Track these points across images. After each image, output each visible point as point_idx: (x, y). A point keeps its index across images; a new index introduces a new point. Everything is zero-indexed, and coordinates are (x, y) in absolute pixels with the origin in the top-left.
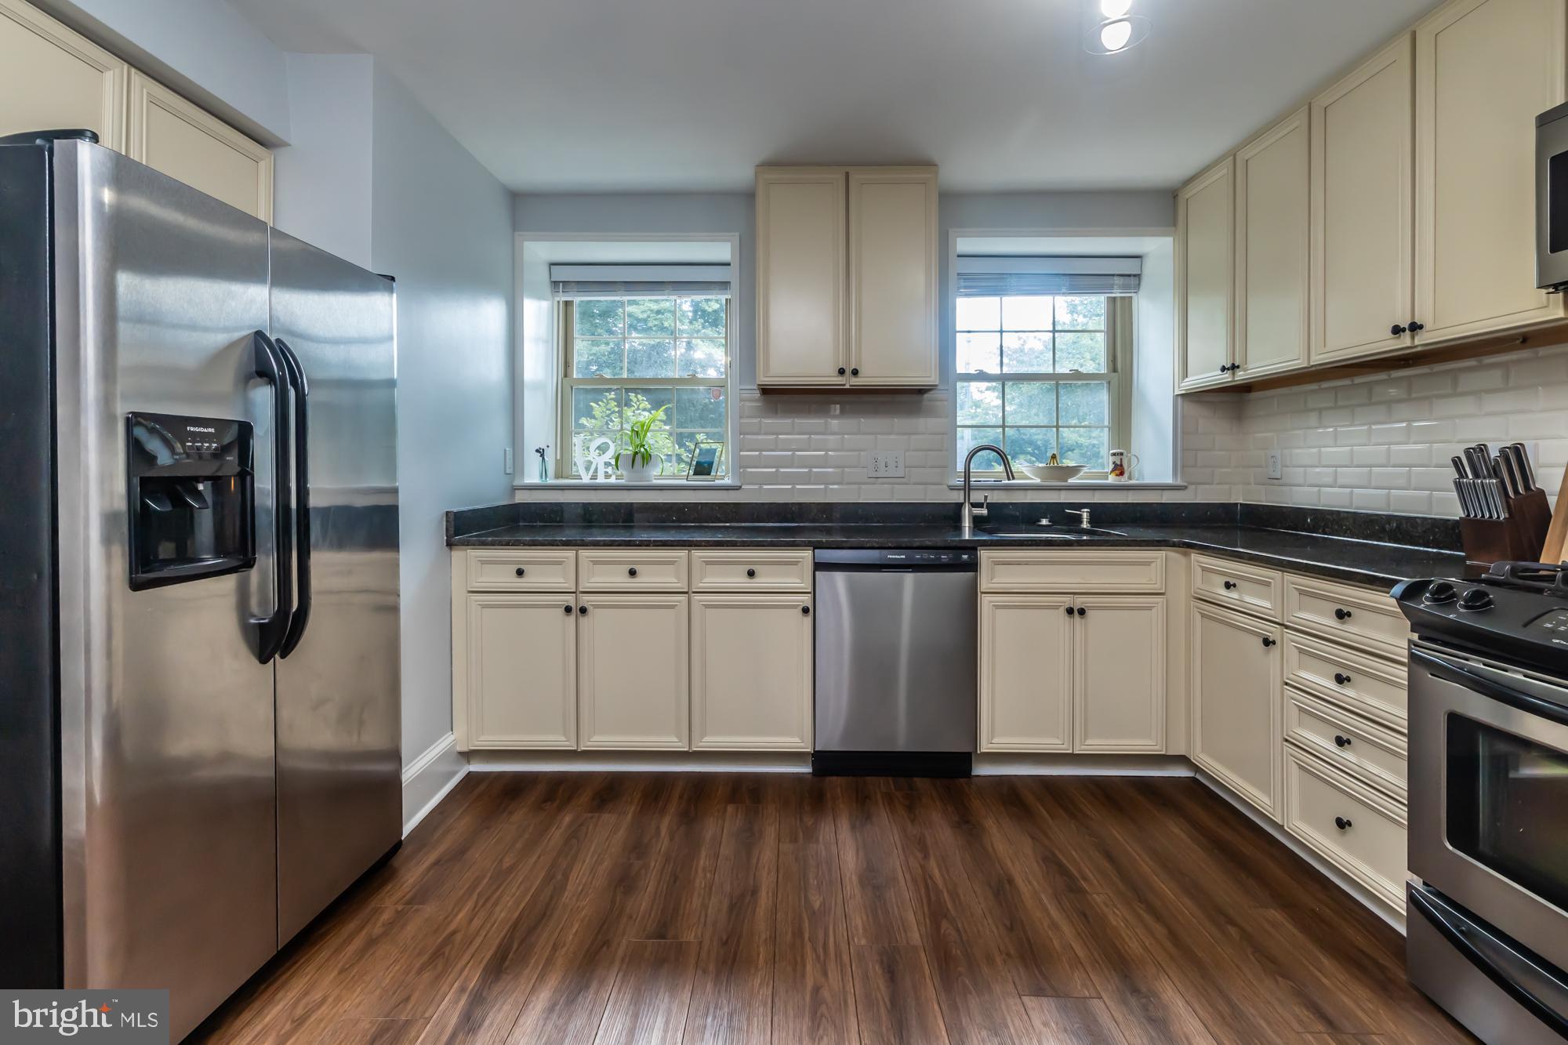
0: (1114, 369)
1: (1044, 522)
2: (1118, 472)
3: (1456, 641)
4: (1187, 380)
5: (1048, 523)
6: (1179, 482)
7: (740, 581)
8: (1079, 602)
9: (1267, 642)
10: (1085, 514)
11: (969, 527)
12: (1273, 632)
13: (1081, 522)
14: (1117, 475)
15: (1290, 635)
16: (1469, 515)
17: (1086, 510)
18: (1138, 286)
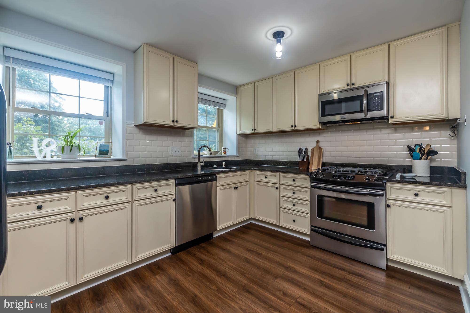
0: (219, 127)
1: (215, 166)
2: (225, 153)
3: (316, 182)
4: (241, 131)
5: (216, 166)
6: (238, 155)
7: (153, 193)
8: (235, 186)
9: (277, 188)
10: (224, 163)
11: (200, 169)
12: (278, 186)
13: (223, 166)
14: (224, 153)
15: (281, 186)
16: (300, 160)
17: (224, 162)
18: (225, 107)
